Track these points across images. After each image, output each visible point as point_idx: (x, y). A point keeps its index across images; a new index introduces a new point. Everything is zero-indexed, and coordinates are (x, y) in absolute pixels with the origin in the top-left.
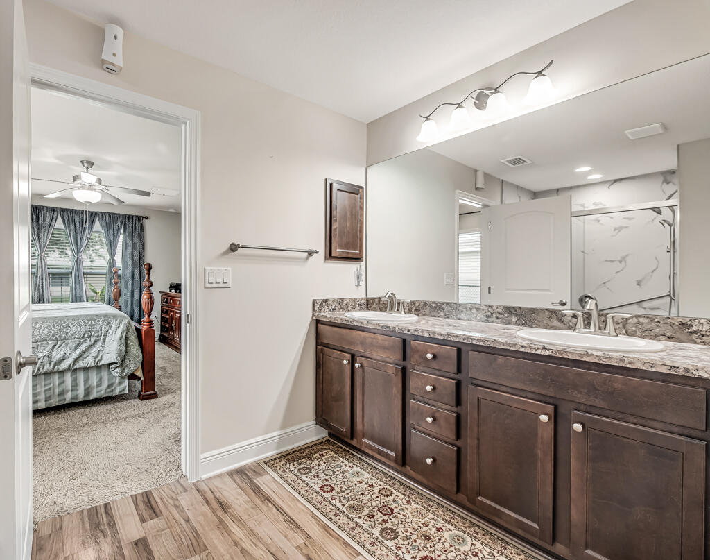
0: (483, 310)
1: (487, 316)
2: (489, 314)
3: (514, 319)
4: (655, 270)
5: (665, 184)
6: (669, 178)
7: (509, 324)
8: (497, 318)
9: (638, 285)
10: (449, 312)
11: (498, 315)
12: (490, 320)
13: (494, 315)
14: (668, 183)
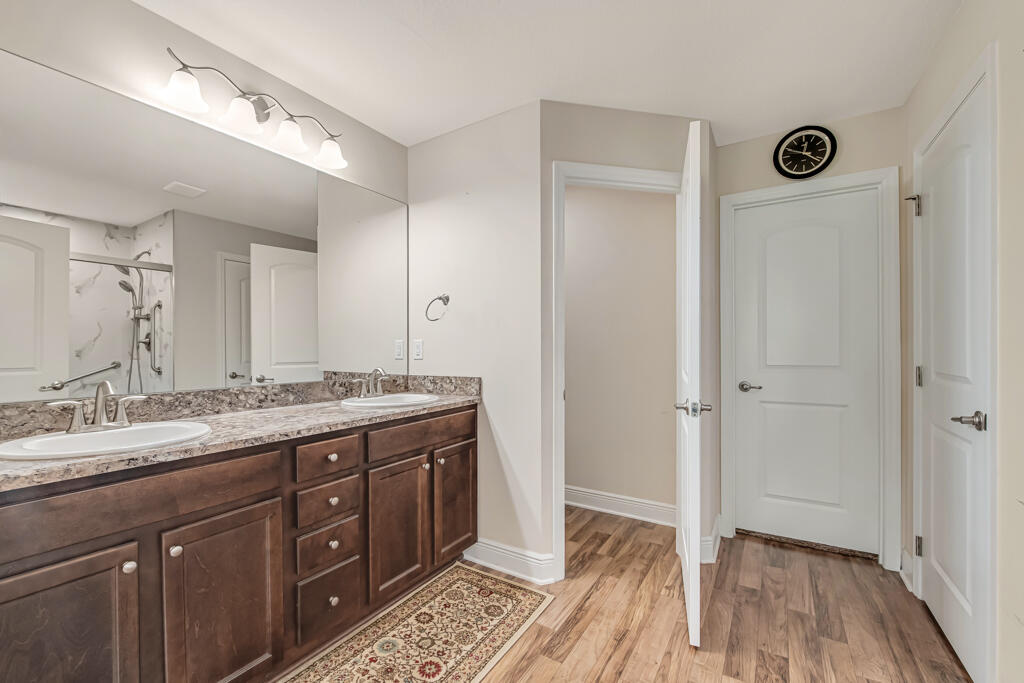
0: (254, 393)
1: (261, 401)
2: (262, 397)
3: (291, 398)
4: (97, 338)
5: (108, 238)
6: (113, 232)
7: (286, 405)
8: (273, 401)
9: (78, 356)
10: (199, 405)
11: (274, 397)
12: (264, 404)
13: (269, 397)
14: (112, 238)
